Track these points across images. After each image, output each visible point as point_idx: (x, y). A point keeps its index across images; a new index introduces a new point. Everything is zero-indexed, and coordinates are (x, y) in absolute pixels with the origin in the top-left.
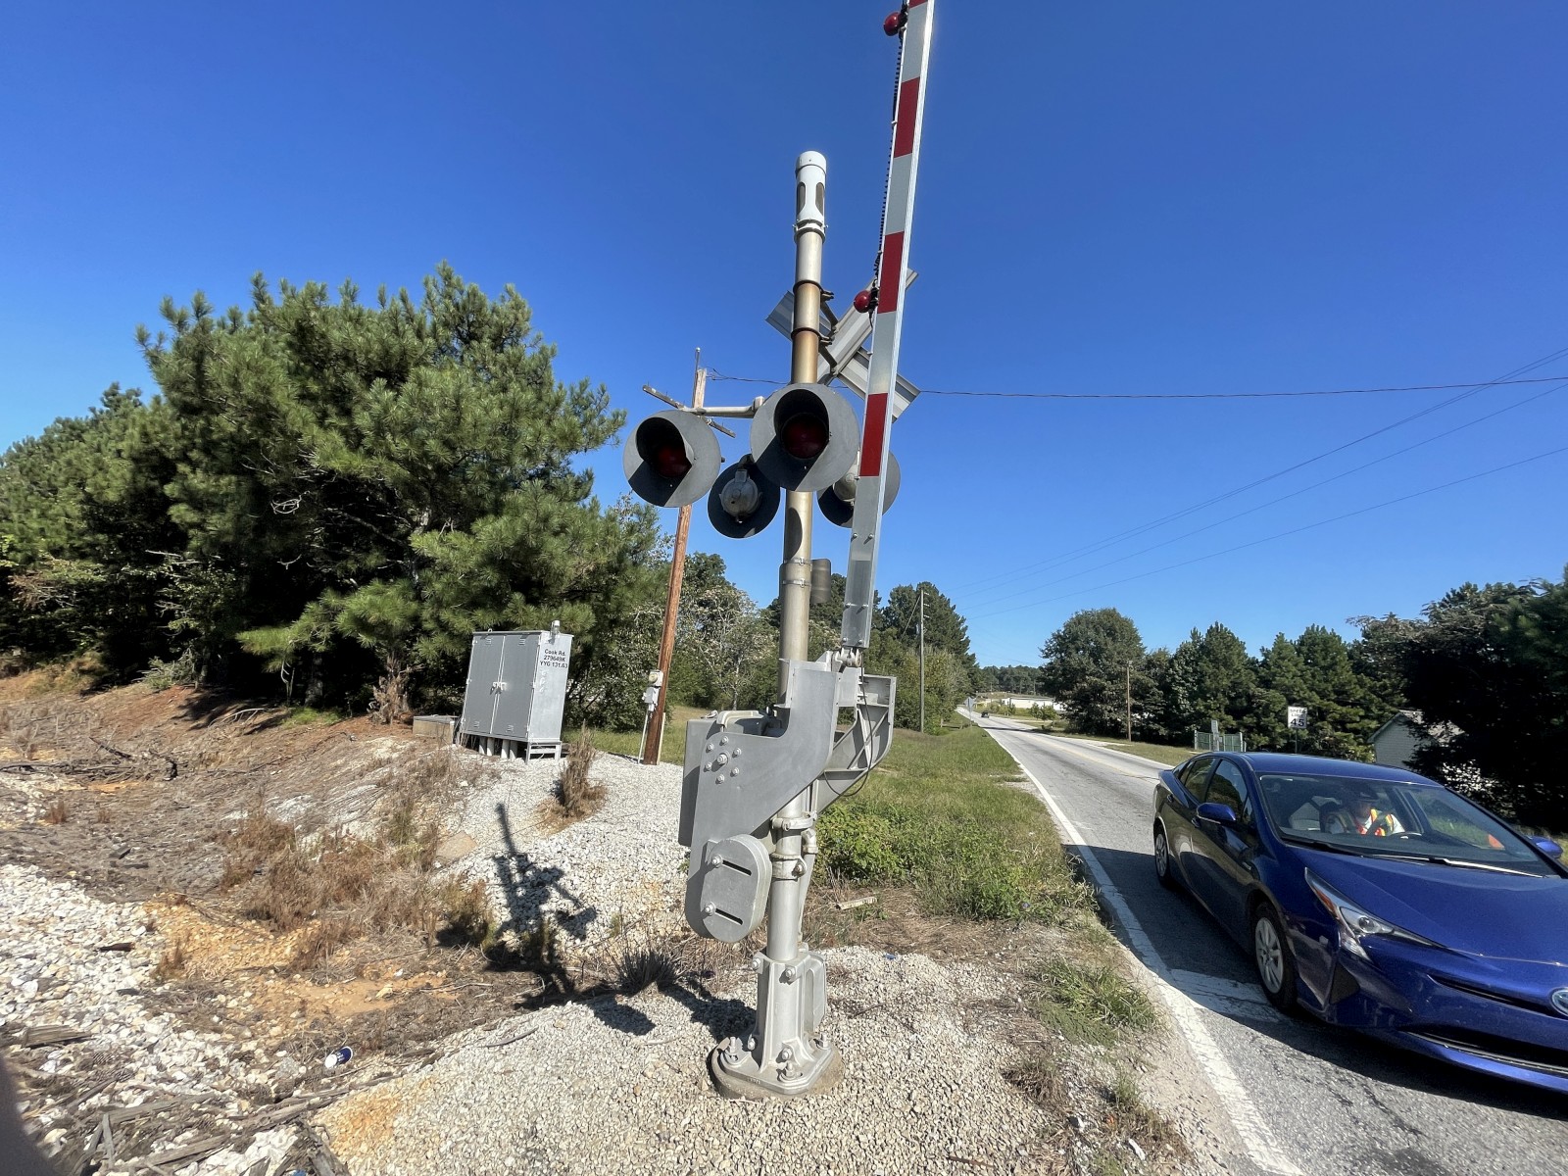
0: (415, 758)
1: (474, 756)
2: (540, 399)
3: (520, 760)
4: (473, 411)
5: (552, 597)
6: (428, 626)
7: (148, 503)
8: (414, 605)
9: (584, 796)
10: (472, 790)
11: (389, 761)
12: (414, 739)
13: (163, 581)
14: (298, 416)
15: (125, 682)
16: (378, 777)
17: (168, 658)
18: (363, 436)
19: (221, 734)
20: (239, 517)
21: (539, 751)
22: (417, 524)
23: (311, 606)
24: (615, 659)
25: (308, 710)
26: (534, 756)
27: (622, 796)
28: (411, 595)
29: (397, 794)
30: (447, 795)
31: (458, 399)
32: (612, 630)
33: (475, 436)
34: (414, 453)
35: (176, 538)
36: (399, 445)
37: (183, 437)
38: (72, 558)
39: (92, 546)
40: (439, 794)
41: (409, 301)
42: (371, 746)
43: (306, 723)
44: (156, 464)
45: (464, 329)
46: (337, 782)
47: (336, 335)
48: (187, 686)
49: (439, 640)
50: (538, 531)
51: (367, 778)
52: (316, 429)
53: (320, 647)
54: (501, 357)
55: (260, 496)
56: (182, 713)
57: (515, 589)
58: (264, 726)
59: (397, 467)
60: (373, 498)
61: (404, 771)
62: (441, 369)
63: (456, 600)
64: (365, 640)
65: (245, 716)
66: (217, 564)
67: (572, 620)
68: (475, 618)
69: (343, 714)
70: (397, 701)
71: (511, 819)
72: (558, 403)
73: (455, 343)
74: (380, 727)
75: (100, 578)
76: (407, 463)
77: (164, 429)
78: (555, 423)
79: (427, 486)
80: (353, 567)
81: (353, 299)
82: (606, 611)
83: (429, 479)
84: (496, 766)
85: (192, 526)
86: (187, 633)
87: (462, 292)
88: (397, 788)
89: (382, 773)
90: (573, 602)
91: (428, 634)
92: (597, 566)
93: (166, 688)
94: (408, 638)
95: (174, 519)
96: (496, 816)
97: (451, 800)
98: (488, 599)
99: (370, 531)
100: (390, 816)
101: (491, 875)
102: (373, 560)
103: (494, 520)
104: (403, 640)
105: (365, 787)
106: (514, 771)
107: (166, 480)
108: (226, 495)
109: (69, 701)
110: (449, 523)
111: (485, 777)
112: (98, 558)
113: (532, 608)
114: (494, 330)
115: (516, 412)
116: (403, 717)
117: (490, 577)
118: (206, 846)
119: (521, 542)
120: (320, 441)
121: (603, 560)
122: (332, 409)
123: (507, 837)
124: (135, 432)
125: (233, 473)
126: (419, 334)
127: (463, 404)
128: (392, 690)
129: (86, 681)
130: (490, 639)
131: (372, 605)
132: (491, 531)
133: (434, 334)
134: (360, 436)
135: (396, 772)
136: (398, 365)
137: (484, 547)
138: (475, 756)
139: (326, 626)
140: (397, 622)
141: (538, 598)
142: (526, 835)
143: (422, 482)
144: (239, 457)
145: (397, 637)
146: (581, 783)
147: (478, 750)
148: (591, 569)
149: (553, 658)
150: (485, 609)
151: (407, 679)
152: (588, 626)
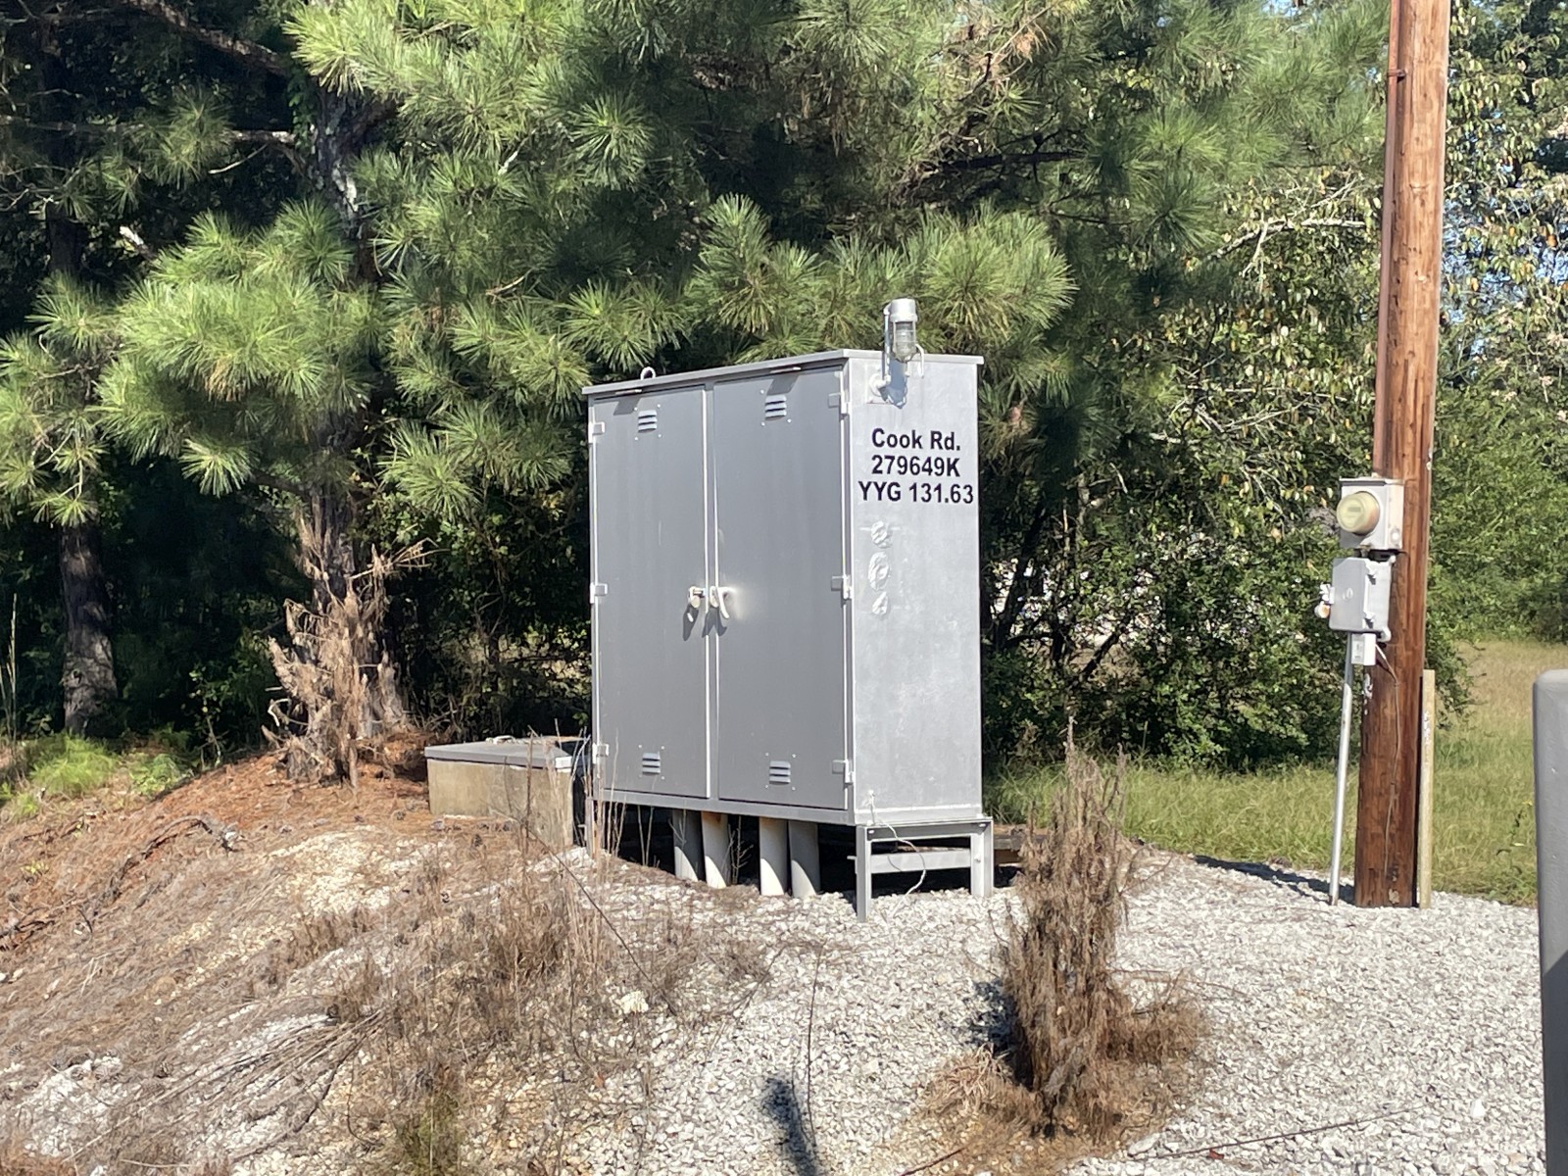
0: (446, 905)
1: (657, 891)
3: (834, 900)
5: (878, 205)
8: (357, 307)
9: (1113, 1046)
10: (665, 1026)
11: (360, 922)
12: (437, 832)
16: (326, 987)
21: (904, 863)
23: (13, 351)
24: (1182, 451)
25: (77, 745)
26: (887, 884)
27: (1275, 1043)
28: (339, 262)
30: (575, 1045)
32: (1147, 317)
40: (547, 1046)
42: (287, 869)
43: (78, 793)
46: (200, 1008)
49: (467, 433)
51: (294, 989)
53: (72, 507)
57: (724, 183)
61: (412, 959)
63: (507, 258)
64: (210, 462)
67: (969, 289)
68: (580, 329)
69: (194, 755)
70: (360, 690)
74: (319, 795)
82: (1115, 238)
84: (744, 928)
88: (398, 1022)
89: (341, 965)
90: (964, 211)
91: (423, 416)
92: (1051, 34)
94: (361, 440)
97: (595, 1068)
100: (387, 1132)
105: (290, 1024)
106: (817, 947)
111: (707, 973)
113: (796, 259)
116: (393, 752)
128: (336, 648)
130: (645, 407)
131: (210, 321)
138: (660, 892)
140: (305, 377)
141: (820, 217)
145: (319, 441)
146: (1089, 990)
147: (669, 866)
148: (1025, 48)
149: (907, 466)
150: (616, 285)
151: (379, 601)
152: (1040, 314)
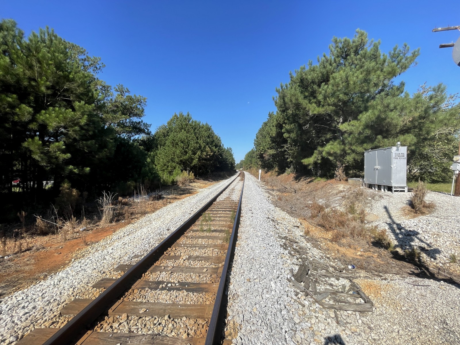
0: (351, 190)
1: (371, 190)
2: (377, 63)
3: (390, 192)
4: (352, 80)
5: (393, 134)
6: (349, 151)
7: (280, 135)
8: (343, 146)
9: (424, 207)
10: (373, 201)
11: (344, 191)
12: (349, 185)
13: (285, 151)
14: (304, 103)
15: (282, 174)
17: (289, 168)
18: (321, 102)
19: (301, 184)
20: (297, 133)
21: (398, 189)
22: (339, 122)
23: (315, 151)
24: (426, 154)
25: (319, 178)
26: (395, 191)
27: (445, 208)
28: (341, 143)
29: (348, 200)
30: (365, 202)
31: (347, 78)
32: (424, 142)
33: (355, 88)
34: (336, 101)
35: (285, 141)
36: (331, 100)
37: (283, 118)
38: (270, 149)
39: (273, 146)
40: (362, 201)
41: (326, 56)
42: (337, 187)
43: (319, 181)
44: (280, 126)
45: (344, 55)
46: (331, 196)
47: (309, 77)
48: (293, 173)
49: (353, 155)
50: (385, 111)
51: (338, 195)
52: (309, 105)
53: (319, 162)
54: (359, 56)
55: (300, 126)
56: (293, 179)
57: (378, 134)
58: (310, 182)
59: (331, 107)
60: (326, 118)
61: (349, 194)
62: (339, 71)
63: (356, 142)
64: (331, 158)
65: (306, 180)
66: (294, 145)
67: (405, 141)
68: (364, 147)
69: (327, 179)
70: (342, 174)
71: (391, 212)
72: (384, 61)
73: (342, 61)
74: (339, 182)
75: (275, 152)
76: (334, 105)
77: (280, 117)
78: (385, 70)
79: (341, 110)
80: (324, 139)
81: (311, 65)
83: (341, 108)
84: (380, 194)
85: (288, 138)
86: (291, 162)
87: (341, 43)
88: (348, 198)
89: (342, 194)
90: (403, 134)
91: (349, 154)
92: (414, 118)
93: (290, 174)
94: (343, 156)
95: (285, 137)
96: (384, 210)
98: (368, 139)
99: (326, 128)
100: (348, 206)
101: (387, 228)
102: (329, 136)
103: (366, 113)
104: (341, 157)
105: (339, 198)
106: (388, 196)
107: (281, 129)
108: (293, 128)
109: (275, 177)
110: (350, 118)
111: (377, 197)
112: (274, 149)
113: (386, 140)
114: (354, 49)
115: (368, 72)
116: (345, 179)
117: (368, 132)
118: (306, 208)
119: (378, 117)
120: (310, 108)
121: (417, 115)
122: (311, 98)
123: (390, 217)
124: (275, 120)
125: (294, 123)
126: (331, 65)
127: (349, 79)
128: (340, 171)
129: (277, 173)
130: (370, 153)
131: (331, 148)
132: (365, 117)
133: (335, 62)
134: (320, 102)
135: (347, 194)
136: (326, 77)
137: (364, 123)
139: (320, 156)
140: (339, 152)
141: (388, 136)
142: (398, 218)
143: (339, 109)
144: (294, 119)
145: (339, 156)
146: (421, 201)
147: (372, 188)
148: (411, 120)
149: (398, 156)
150: (367, 143)
151: (344, 168)
152: (413, 143)
